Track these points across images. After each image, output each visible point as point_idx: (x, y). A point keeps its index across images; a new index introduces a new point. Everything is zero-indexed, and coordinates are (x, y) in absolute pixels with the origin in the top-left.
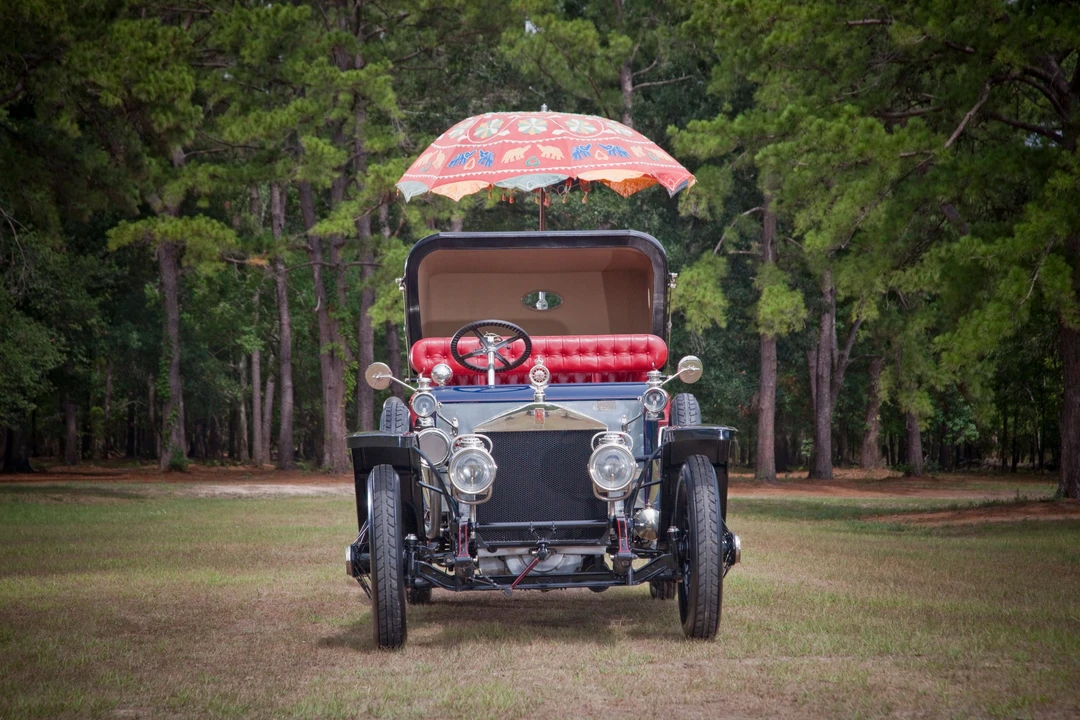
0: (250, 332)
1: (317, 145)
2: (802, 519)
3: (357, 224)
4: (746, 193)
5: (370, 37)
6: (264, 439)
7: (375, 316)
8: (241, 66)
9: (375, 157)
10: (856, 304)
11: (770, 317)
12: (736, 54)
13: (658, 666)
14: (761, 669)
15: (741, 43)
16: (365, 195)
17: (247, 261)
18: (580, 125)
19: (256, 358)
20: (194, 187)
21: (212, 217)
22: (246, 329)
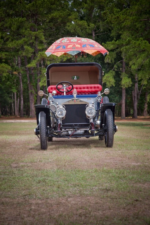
0: (14, 88)
1: (28, 48)
2: (131, 126)
3: (36, 65)
4: (119, 58)
5: (39, 25)
6: (17, 111)
7: (40, 84)
8: (11, 31)
9: (40, 50)
10: (142, 81)
11: (124, 84)
12: (117, 27)
13: (100, 153)
14: (122, 153)
15: (118, 25)
16: (38, 58)
17: (13, 73)
18: (84, 40)
19: (15, 94)
20: (2, 57)
21: (6, 63)
22: (13, 87)
